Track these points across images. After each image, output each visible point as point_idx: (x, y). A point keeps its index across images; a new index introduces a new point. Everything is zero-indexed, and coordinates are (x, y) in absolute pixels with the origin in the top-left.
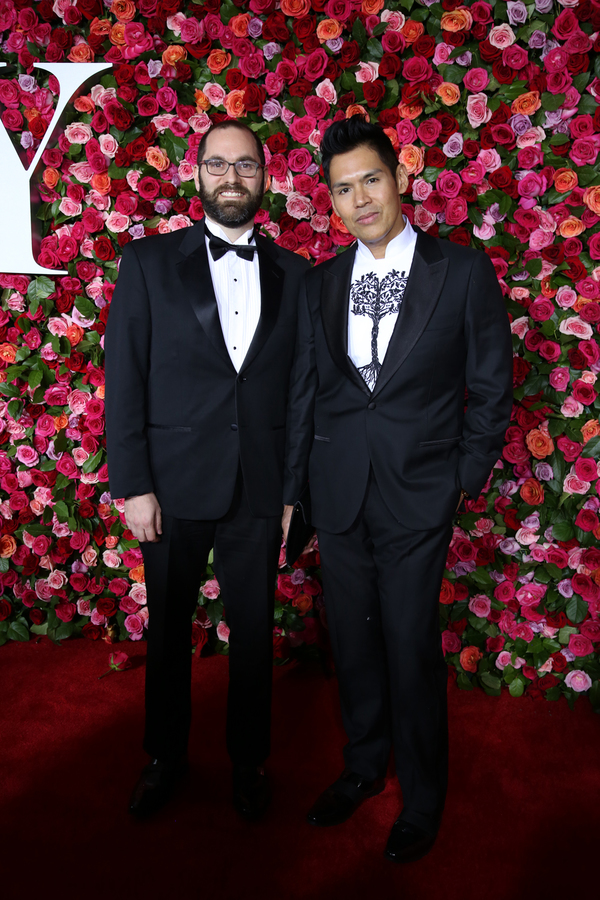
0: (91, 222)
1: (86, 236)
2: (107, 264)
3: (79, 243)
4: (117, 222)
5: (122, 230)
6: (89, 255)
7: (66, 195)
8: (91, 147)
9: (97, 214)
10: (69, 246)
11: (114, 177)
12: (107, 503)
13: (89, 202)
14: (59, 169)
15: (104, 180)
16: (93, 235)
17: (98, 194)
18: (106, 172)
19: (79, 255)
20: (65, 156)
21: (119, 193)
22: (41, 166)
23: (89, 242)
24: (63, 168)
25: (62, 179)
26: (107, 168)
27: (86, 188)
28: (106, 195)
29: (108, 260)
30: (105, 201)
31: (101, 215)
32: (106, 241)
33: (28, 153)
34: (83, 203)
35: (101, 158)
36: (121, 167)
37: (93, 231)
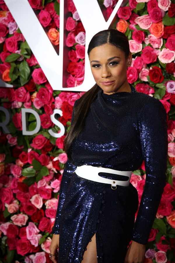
0: (147, 57)
1: (144, 66)
2: (158, 85)
3: (139, 71)
4: (166, 56)
5: (170, 61)
6: (146, 79)
7: (131, 39)
8: (152, 4)
9: (152, 51)
10: (132, 74)
11: (167, 24)
12: (151, 258)
13: (147, 43)
14: (128, 21)
15: (159, 28)
16: (148, 66)
17: (154, 37)
18: (161, 21)
19: (139, 79)
20: (133, 12)
21: (169, 36)
22: (117, 18)
23: (145, 70)
24: (131, 20)
25: (129, 27)
26: (162, 18)
27: (146, 33)
28: (160, 38)
29: (159, 82)
30: (159, 42)
31: (156, 51)
32: (158, 70)
33: (108, 11)
34: (143, 43)
35: (159, 12)
36: (172, 17)
37: (148, 62)
